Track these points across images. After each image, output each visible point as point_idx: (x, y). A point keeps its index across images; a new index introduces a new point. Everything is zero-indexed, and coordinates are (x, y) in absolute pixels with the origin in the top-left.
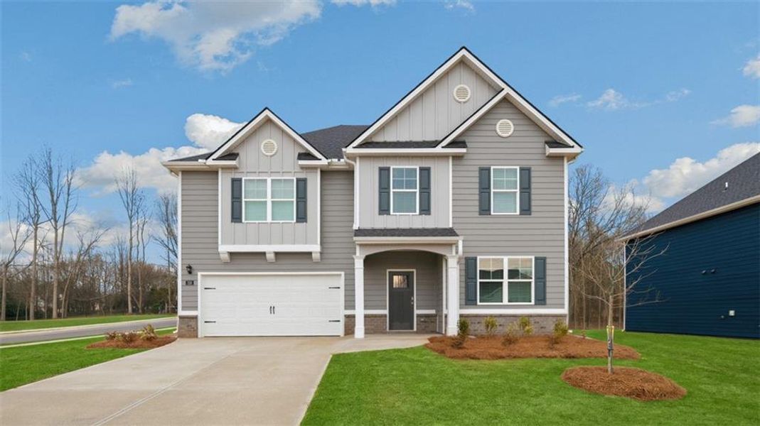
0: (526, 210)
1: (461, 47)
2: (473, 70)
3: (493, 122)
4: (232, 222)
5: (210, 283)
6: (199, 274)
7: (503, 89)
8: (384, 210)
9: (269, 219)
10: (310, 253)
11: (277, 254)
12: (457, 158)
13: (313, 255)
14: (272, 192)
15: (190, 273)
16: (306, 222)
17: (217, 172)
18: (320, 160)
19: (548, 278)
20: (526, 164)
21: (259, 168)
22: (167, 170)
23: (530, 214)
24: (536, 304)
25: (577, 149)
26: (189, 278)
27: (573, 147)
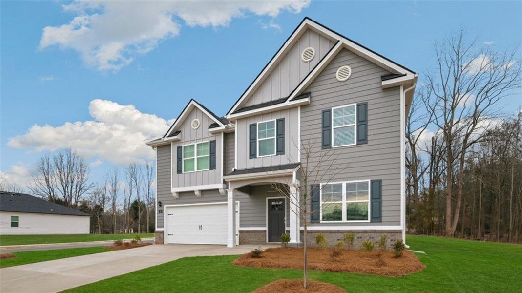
0: (362, 140)
1: (304, 17)
2: (317, 33)
3: (333, 71)
4: (177, 173)
5: (171, 211)
6: (165, 206)
7: (339, 41)
8: (252, 155)
9: (196, 170)
10: (217, 190)
11: (202, 192)
12: (304, 106)
13: (220, 190)
14: (198, 152)
15: (160, 206)
16: (215, 169)
17: (170, 145)
18: (221, 126)
19: (384, 198)
20: (362, 100)
21: (191, 138)
22: (151, 147)
23: (367, 143)
24: (371, 222)
25: (410, 76)
26: (160, 209)
27: (406, 75)
